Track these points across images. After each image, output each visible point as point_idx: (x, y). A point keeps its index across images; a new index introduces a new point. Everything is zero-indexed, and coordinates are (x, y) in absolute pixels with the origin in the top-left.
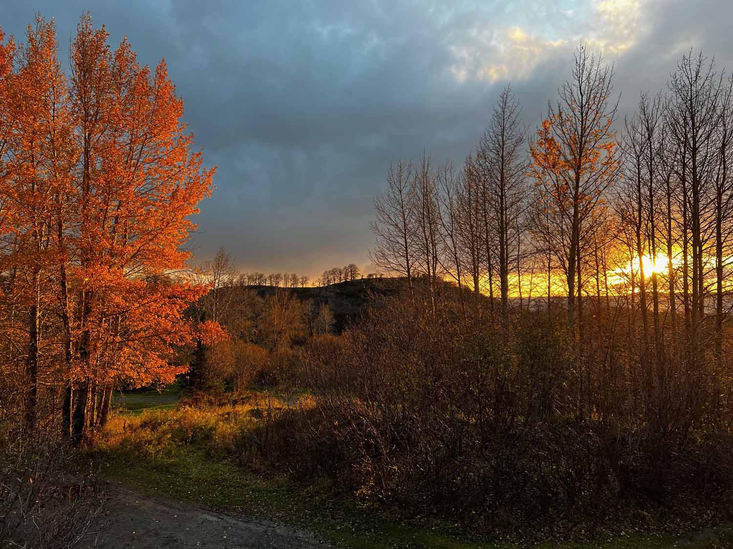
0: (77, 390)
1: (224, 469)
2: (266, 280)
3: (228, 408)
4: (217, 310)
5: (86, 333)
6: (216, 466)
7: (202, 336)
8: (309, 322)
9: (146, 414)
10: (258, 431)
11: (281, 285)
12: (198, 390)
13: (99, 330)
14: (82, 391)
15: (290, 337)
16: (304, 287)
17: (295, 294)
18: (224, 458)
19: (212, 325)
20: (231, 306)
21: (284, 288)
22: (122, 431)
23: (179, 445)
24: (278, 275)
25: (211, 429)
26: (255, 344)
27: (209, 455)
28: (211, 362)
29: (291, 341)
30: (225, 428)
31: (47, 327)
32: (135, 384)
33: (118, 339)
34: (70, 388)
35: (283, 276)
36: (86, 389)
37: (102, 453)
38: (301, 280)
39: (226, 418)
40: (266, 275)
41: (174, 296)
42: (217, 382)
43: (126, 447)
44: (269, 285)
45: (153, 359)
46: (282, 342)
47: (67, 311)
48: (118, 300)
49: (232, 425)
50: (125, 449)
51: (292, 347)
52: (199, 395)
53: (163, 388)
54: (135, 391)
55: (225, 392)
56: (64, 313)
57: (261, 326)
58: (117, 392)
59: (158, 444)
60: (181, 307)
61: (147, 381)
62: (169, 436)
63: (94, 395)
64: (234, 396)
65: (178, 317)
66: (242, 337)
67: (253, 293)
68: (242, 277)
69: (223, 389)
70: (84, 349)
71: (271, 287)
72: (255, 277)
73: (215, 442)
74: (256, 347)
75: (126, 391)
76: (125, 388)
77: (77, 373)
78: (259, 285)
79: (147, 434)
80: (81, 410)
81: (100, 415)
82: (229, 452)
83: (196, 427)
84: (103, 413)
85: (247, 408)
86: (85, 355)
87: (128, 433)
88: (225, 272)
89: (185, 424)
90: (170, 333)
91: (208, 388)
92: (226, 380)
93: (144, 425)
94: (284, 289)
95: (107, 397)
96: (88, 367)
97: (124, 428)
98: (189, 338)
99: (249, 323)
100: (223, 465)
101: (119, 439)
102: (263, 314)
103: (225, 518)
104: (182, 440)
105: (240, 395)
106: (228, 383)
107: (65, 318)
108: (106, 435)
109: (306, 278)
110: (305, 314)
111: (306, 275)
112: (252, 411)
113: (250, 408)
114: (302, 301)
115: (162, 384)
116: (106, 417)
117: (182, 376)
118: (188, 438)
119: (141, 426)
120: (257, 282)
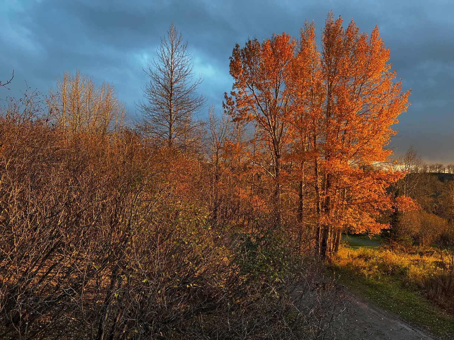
0: (323, 230)
1: (415, 298)
2: (445, 169)
3: (417, 257)
4: (407, 189)
5: (328, 198)
6: (409, 294)
7: (399, 205)
9: (361, 250)
10: (443, 278)
12: (393, 241)
13: (336, 198)
14: (326, 230)
18: (415, 290)
19: (405, 198)
20: (418, 187)
22: (346, 257)
23: (383, 274)
25: (405, 268)
26: (436, 215)
27: (404, 285)
28: (403, 223)
30: (415, 270)
31: (307, 193)
32: (355, 231)
33: (345, 202)
34: (319, 228)
36: (328, 229)
37: (337, 269)
39: (417, 263)
40: (445, 165)
41: (380, 179)
42: (407, 237)
43: (350, 268)
44: (448, 173)
45: (366, 217)
47: (318, 184)
48: (346, 179)
49: (421, 269)
52: (394, 244)
53: (372, 236)
54: (355, 235)
55: (413, 245)
56: (316, 186)
57: (441, 203)
58: (344, 234)
59: (370, 270)
60: (385, 186)
61: (363, 230)
62: (376, 267)
63: (331, 234)
64: (420, 249)
65: (383, 192)
66: (426, 209)
67: (434, 177)
68: (425, 167)
69: (412, 243)
70: (327, 207)
71: (449, 175)
72: (435, 167)
73: (409, 278)
74: (437, 217)
75: (349, 234)
76: (349, 232)
77: (323, 220)
78: (439, 173)
79: (362, 263)
80: (325, 241)
81: (335, 246)
82: (419, 287)
83: (395, 265)
84: (336, 245)
85: (432, 259)
86: (327, 210)
87: (351, 260)
88: (413, 163)
89: (387, 262)
90: (376, 202)
91: (400, 240)
92: (413, 237)
93: (360, 257)
95: (338, 236)
96: (329, 218)
97: (348, 255)
98: (390, 206)
99: (431, 199)
100: (415, 294)
101: (346, 262)
102: (443, 194)
103: (418, 331)
104: (385, 272)
105: (424, 249)
106: (415, 239)
107: (317, 188)
108: (338, 258)
112: (437, 262)
113: (434, 260)
115: (372, 233)
116: (338, 248)
117: (384, 230)
118: (389, 271)
119: (358, 257)
120: (437, 170)
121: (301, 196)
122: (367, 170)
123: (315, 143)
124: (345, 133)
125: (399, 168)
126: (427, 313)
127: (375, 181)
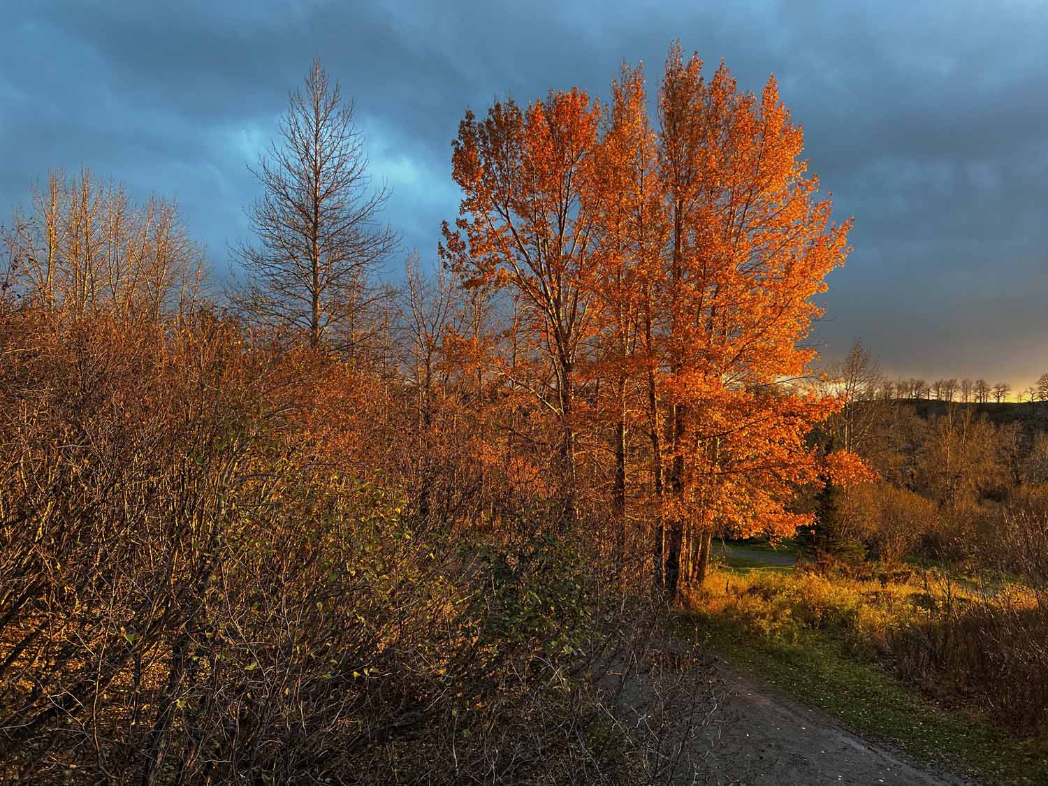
0: (670, 531)
1: (874, 677)
2: (929, 390)
3: (875, 585)
4: (851, 435)
5: (679, 459)
6: (859, 670)
7: (832, 472)
8: (1013, 462)
9: (754, 576)
10: (929, 630)
11: (957, 398)
12: (824, 552)
13: (696, 458)
14: (676, 533)
15: (977, 485)
16: (1001, 401)
17: (985, 415)
18: (873, 661)
19: (846, 456)
20: (873, 430)
21: (961, 404)
22: (723, 593)
23: (803, 628)
24: (951, 381)
25: (850, 612)
26: (914, 491)
27: (849, 651)
28: (843, 513)
29: (978, 492)
30: (871, 615)
31: (633, 449)
32: (741, 533)
33: (717, 469)
34: (661, 527)
35: (959, 383)
36: (681, 530)
37: (702, 619)
38: (994, 390)
39: (873, 600)
40: (930, 383)
41: (792, 414)
42: (854, 544)
43: (732, 617)
44: (935, 398)
45: (764, 501)
46: (961, 491)
47: (656, 429)
48: (717, 417)
49: (884, 612)
50: (730, 619)
51: (979, 502)
52: (826, 559)
53: (778, 542)
54: (741, 542)
55: (866, 560)
56: (653, 432)
57: (923, 465)
58: (716, 540)
59: (774, 620)
60: (801, 429)
61: (757, 531)
62: (788, 612)
63: (688, 541)
64: (881, 568)
65: (799, 443)
66: (891, 478)
67: (907, 410)
68: (888, 387)
69: (863, 555)
70: (678, 480)
71: (938, 403)
72: (909, 386)
73: (857, 632)
74: (915, 496)
75: (729, 541)
76: (727, 536)
77: (669, 508)
78: (918, 399)
79: (757, 603)
80: (675, 558)
81: (697, 567)
82: (881, 653)
83: (827, 605)
84: (700, 566)
85: (905, 590)
86: (679, 487)
87: (733, 598)
88: (863, 378)
89: (810, 599)
90: (785, 466)
91: (839, 551)
92: (866, 542)
93: (753, 590)
94: (963, 406)
95: (705, 544)
96: (683, 504)
97: (727, 589)
98: (813, 475)
99: (901, 458)
100: (872, 670)
101: (723, 604)
102: (927, 445)
103: (880, 752)
104: (806, 621)
105: (890, 568)
106: (870, 547)
107: (654, 438)
108: (706, 595)
109: (1004, 387)
110: (1005, 448)
111: (1003, 382)
112: (916, 596)
113: (912, 591)
114: (998, 427)
115: (777, 536)
116: (704, 573)
117: (803, 529)
118: (815, 619)
119: (749, 591)
120: (914, 394)
121: (620, 456)
122: (764, 396)
123: (648, 336)
124: (713, 314)
125: (834, 389)
126: (899, 709)
127: (781, 418)
